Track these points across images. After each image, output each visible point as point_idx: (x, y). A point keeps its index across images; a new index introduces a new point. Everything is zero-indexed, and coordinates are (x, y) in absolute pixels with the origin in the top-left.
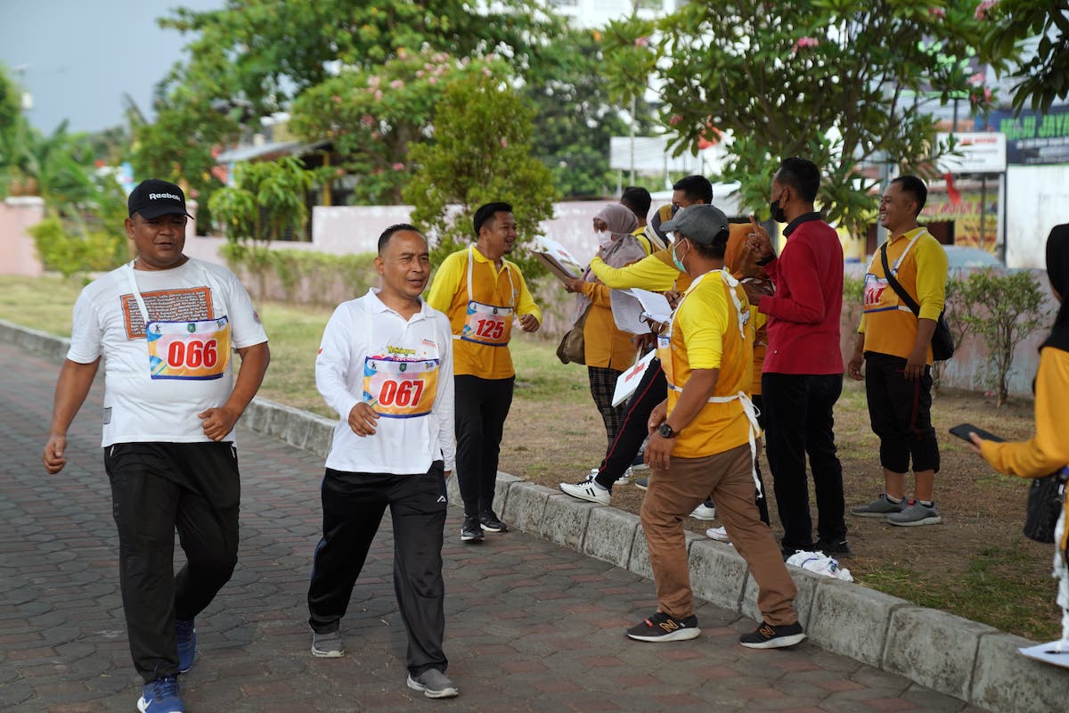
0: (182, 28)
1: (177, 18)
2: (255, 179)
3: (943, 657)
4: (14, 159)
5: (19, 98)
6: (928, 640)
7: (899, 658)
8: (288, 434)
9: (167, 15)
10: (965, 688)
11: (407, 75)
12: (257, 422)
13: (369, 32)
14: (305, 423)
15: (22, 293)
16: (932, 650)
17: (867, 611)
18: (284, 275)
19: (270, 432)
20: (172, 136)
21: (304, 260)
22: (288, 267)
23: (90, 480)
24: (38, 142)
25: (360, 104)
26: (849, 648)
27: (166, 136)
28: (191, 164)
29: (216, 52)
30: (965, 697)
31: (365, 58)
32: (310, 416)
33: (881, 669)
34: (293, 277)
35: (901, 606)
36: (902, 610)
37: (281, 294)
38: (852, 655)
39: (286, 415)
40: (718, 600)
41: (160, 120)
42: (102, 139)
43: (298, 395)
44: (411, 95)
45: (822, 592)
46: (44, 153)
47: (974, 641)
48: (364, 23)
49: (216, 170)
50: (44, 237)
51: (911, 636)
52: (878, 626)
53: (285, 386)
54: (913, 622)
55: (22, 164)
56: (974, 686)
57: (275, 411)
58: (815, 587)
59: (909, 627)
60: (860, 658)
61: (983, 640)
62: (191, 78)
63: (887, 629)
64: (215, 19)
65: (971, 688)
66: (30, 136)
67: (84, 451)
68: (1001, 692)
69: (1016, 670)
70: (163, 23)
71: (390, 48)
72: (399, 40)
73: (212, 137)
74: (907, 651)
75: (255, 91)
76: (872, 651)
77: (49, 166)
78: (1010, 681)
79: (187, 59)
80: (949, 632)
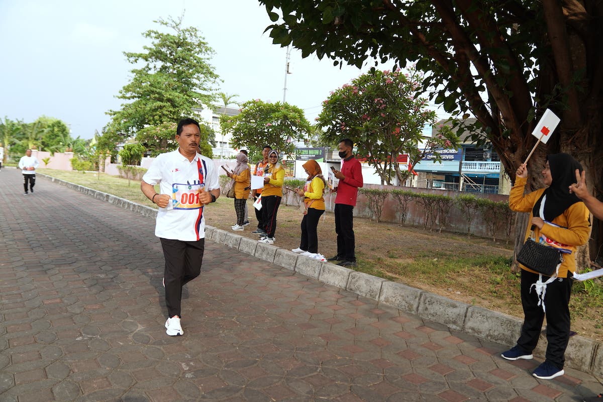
0: (111, 115)
1: (110, 112)
2: (130, 148)
3: (369, 288)
4: (67, 144)
5: (69, 130)
6: (364, 282)
7: (353, 287)
8: (142, 212)
9: (107, 112)
10: (377, 297)
11: (166, 128)
12: (133, 209)
13: (157, 117)
14: (148, 210)
15: (67, 174)
16: (365, 285)
17: (341, 273)
18: (133, 173)
19: (137, 211)
20: (107, 140)
21: (139, 170)
22: (134, 171)
23: (89, 223)
24: (73, 140)
25: (154, 134)
26: (334, 283)
27: (105, 139)
28: (110, 146)
29: (119, 120)
30: (377, 299)
31: (156, 124)
32: (149, 208)
33: (346, 290)
34: (136, 173)
35: (353, 272)
36: (354, 273)
37: (132, 177)
38: (336, 285)
39: (142, 207)
40: (287, 267)
41: (104, 136)
42: (87, 141)
43: (144, 202)
44: (167, 132)
45: (325, 266)
46: (74, 143)
47: (381, 283)
48: (156, 115)
49: (116, 148)
50: (73, 162)
51: (357, 281)
52: (345, 277)
53: (139, 199)
54: (358, 277)
55: (69, 145)
56: (380, 297)
57: (138, 206)
58: (322, 265)
59: (356, 278)
60: (338, 286)
61: (384, 283)
62: (113, 126)
63: (348, 279)
64: (119, 112)
65: (379, 297)
66: (71, 139)
67: (86, 215)
68: (390, 299)
69: (396, 292)
70: (106, 113)
71: (162, 122)
72: (164, 120)
73: (116, 140)
74: (356, 285)
75: (127, 131)
76: (343, 285)
77: (75, 146)
78: (394, 296)
79: (111, 121)
80: (371, 280)
